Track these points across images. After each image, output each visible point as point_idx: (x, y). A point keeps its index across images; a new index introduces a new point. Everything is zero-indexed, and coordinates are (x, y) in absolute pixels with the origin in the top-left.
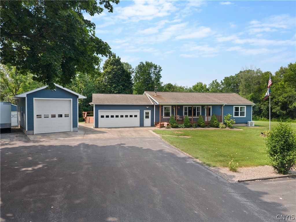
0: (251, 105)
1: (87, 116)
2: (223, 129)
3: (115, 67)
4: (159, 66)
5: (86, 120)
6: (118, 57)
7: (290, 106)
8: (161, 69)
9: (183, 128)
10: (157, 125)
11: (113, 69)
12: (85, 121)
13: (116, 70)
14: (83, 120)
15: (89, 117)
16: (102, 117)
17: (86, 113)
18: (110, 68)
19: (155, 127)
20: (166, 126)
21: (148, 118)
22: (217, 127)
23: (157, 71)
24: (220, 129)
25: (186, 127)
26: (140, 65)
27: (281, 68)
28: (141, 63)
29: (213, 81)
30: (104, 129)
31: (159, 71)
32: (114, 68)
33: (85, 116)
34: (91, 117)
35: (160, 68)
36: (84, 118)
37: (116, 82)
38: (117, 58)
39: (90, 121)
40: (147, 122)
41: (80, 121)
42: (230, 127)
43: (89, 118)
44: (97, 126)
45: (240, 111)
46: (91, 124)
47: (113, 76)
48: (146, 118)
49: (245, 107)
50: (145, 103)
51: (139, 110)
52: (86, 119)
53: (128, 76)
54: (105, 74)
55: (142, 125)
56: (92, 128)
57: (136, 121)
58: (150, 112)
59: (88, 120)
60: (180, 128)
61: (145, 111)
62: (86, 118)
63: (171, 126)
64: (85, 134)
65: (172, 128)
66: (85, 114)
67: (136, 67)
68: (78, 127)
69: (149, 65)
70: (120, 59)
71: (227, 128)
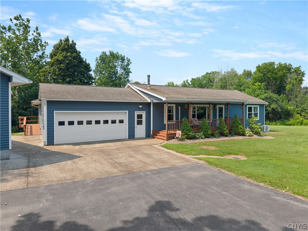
0: (264, 105)
1: (27, 123)
2: (251, 137)
3: (69, 54)
4: (127, 58)
5: (25, 130)
6: (73, 41)
7: (268, 108)
8: (131, 61)
9: (202, 138)
10: (157, 135)
11: (66, 57)
12: (23, 131)
13: (71, 58)
14: (21, 130)
15: (30, 125)
16: (61, 123)
17: (25, 118)
18: (62, 55)
19: (154, 138)
20: (180, 136)
21: (141, 124)
22: (243, 135)
23: (125, 64)
24: (247, 137)
25: (206, 137)
26: (103, 55)
27: (245, 71)
28: (104, 53)
29: (184, 82)
30: (65, 146)
31: (128, 65)
32: (68, 56)
33: (23, 124)
34: (33, 125)
35: (129, 60)
36: (22, 126)
37: (71, 75)
38: (71, 42)
39: (34, 132)
40: (140, 130)
41: (14, 131)
42: (257, 134)
43: (31, 127)
44: (50, 141)
45: (253, 112)
46: (36, 138)
47: (66, 66)
48: (137, 124)
49: (258, 106)
50: (136, 99)
51: (127, 111)
52: (25, 128)
53: (87, 67)
54: (53, 63)
55: (132, 136)
56: (41, 145)
57: (123, 130)
58: (144, 114)
59: (29, 130)
60: (199, 138)
61: (137, 113)
62: (25, 126)
63: (185, 136)
64: (28, 167)
65: (187, 139)
66: (22, 120)
67: (97, 58)
68: (10, 148)
69: (114, 56)
70: (75, 44)
71: (255, 137)
